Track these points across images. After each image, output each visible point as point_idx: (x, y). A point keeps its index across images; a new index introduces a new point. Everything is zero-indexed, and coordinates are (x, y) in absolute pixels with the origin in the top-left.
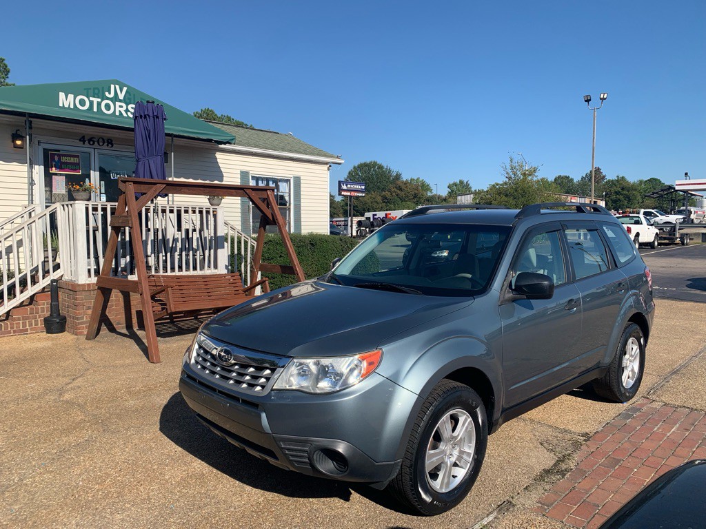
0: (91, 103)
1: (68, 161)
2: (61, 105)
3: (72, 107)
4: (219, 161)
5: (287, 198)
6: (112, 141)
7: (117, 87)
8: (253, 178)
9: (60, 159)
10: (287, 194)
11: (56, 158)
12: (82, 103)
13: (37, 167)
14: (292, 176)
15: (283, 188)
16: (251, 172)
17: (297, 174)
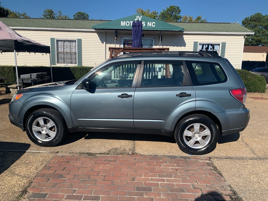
0: (130, 23)
1: (130, 43)
2: (121, 25)
3: (124, 25)
4: (184, 38)
5: (218, 52)
6: (144, 35)
7: (139, 16)
8: (200, 44)
9: (128, 42)
10: (218, 51)
11: (127, 42)
12: (128, 24)
13: (121, 45)
14: (221, 42)
15: (216, 48)
16: (199, 42)
17: (223, 41)
